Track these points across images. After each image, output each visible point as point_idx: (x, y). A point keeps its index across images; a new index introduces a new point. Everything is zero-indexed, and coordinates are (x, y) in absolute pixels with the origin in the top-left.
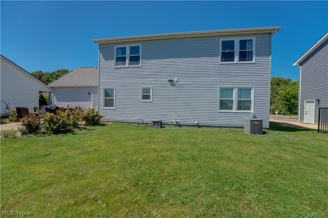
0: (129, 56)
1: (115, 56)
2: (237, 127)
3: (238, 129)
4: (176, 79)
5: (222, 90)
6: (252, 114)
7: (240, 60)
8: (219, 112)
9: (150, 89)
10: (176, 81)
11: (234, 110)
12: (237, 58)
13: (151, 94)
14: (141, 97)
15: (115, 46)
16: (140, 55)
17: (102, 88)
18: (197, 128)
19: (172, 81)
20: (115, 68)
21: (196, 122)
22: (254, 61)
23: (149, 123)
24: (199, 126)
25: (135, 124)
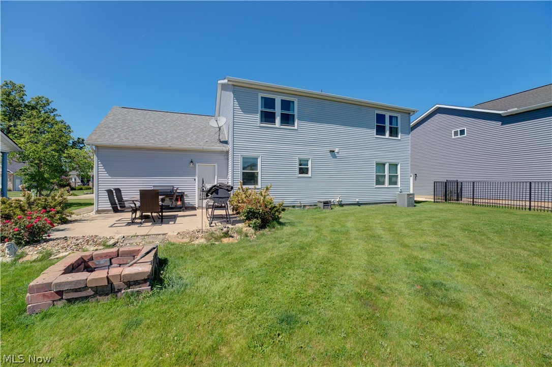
0: (281, 112)
1: (260, 109)
2: (389, 203)
3: (390, 204)
4: (336, 150)
5: (377, 164)
6: (399, 189)
7: (390, 136)
8: (376, 188)
9: (308, 161)
10: (337, 153)
11: (387, 184)
12: (387, 133)
13: (310, 166)
14: (297, 170)
15: (259, 94)
16: (296, 113)
17: (240, 155)
18: (357, 206)
19: (334, 151)
20: (259, 126)
21: (357, 200)
22: (399, 138)
23: (308, 205)
24: (359, 204)
25: (290, 208)
